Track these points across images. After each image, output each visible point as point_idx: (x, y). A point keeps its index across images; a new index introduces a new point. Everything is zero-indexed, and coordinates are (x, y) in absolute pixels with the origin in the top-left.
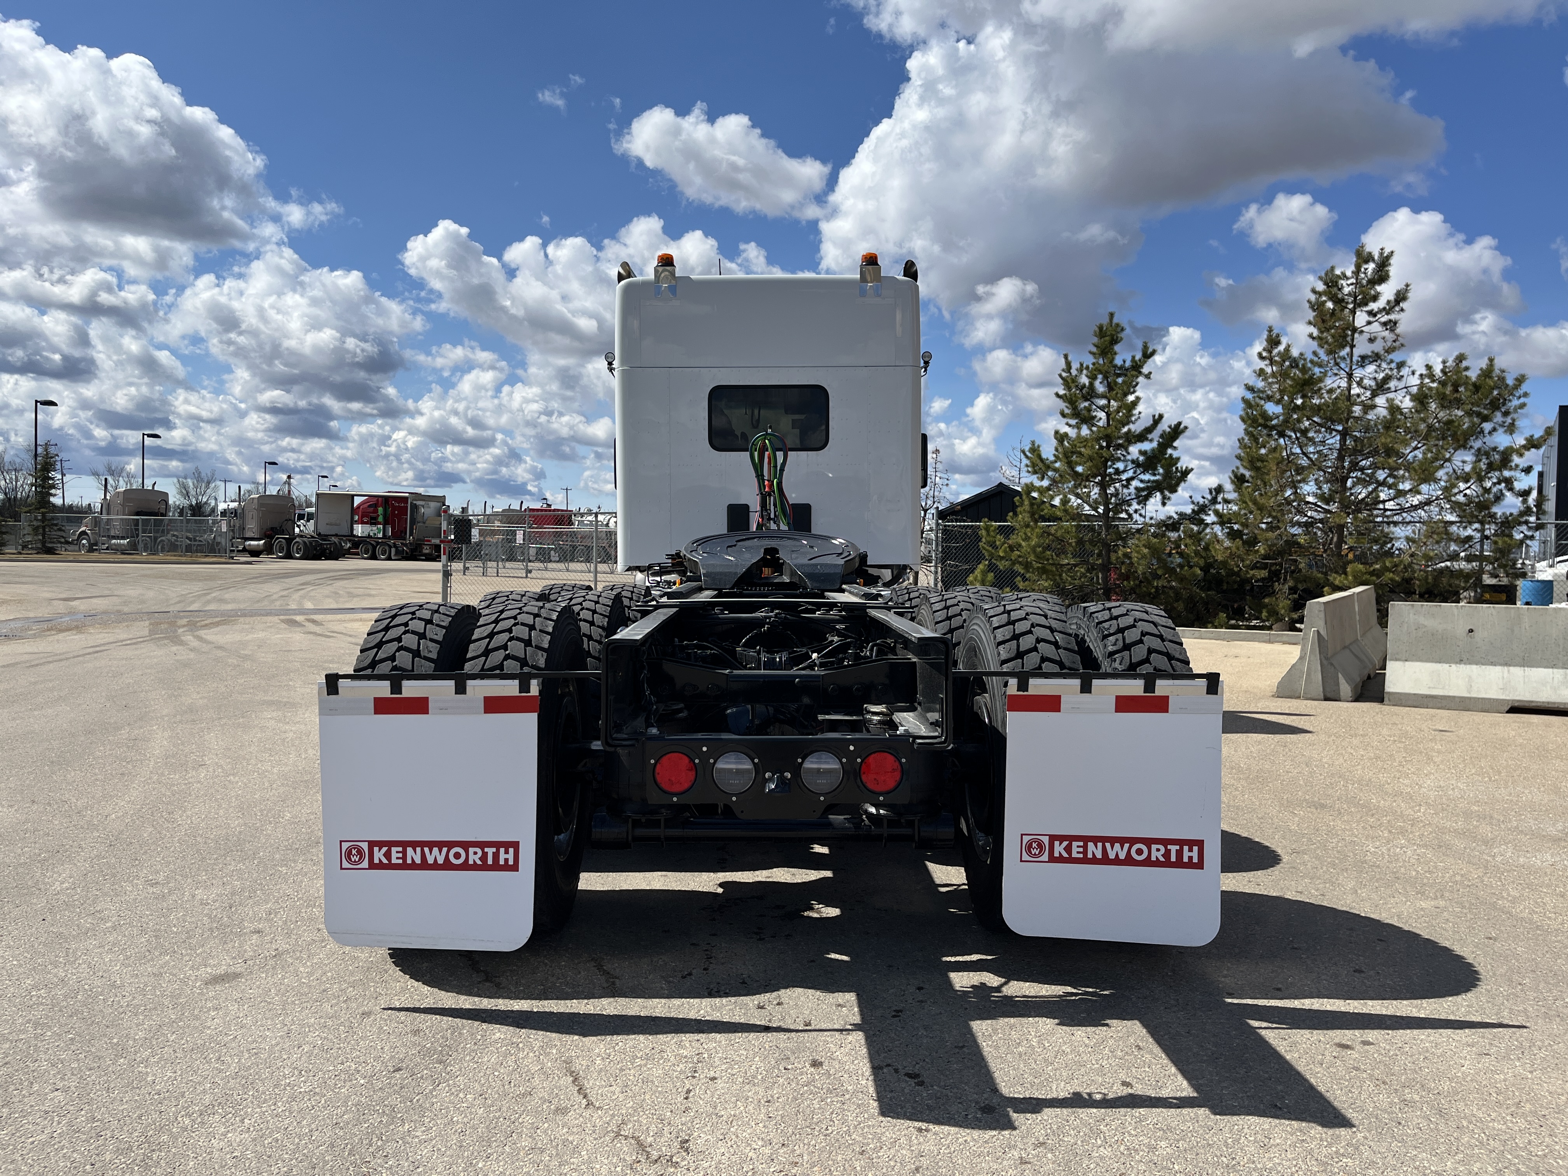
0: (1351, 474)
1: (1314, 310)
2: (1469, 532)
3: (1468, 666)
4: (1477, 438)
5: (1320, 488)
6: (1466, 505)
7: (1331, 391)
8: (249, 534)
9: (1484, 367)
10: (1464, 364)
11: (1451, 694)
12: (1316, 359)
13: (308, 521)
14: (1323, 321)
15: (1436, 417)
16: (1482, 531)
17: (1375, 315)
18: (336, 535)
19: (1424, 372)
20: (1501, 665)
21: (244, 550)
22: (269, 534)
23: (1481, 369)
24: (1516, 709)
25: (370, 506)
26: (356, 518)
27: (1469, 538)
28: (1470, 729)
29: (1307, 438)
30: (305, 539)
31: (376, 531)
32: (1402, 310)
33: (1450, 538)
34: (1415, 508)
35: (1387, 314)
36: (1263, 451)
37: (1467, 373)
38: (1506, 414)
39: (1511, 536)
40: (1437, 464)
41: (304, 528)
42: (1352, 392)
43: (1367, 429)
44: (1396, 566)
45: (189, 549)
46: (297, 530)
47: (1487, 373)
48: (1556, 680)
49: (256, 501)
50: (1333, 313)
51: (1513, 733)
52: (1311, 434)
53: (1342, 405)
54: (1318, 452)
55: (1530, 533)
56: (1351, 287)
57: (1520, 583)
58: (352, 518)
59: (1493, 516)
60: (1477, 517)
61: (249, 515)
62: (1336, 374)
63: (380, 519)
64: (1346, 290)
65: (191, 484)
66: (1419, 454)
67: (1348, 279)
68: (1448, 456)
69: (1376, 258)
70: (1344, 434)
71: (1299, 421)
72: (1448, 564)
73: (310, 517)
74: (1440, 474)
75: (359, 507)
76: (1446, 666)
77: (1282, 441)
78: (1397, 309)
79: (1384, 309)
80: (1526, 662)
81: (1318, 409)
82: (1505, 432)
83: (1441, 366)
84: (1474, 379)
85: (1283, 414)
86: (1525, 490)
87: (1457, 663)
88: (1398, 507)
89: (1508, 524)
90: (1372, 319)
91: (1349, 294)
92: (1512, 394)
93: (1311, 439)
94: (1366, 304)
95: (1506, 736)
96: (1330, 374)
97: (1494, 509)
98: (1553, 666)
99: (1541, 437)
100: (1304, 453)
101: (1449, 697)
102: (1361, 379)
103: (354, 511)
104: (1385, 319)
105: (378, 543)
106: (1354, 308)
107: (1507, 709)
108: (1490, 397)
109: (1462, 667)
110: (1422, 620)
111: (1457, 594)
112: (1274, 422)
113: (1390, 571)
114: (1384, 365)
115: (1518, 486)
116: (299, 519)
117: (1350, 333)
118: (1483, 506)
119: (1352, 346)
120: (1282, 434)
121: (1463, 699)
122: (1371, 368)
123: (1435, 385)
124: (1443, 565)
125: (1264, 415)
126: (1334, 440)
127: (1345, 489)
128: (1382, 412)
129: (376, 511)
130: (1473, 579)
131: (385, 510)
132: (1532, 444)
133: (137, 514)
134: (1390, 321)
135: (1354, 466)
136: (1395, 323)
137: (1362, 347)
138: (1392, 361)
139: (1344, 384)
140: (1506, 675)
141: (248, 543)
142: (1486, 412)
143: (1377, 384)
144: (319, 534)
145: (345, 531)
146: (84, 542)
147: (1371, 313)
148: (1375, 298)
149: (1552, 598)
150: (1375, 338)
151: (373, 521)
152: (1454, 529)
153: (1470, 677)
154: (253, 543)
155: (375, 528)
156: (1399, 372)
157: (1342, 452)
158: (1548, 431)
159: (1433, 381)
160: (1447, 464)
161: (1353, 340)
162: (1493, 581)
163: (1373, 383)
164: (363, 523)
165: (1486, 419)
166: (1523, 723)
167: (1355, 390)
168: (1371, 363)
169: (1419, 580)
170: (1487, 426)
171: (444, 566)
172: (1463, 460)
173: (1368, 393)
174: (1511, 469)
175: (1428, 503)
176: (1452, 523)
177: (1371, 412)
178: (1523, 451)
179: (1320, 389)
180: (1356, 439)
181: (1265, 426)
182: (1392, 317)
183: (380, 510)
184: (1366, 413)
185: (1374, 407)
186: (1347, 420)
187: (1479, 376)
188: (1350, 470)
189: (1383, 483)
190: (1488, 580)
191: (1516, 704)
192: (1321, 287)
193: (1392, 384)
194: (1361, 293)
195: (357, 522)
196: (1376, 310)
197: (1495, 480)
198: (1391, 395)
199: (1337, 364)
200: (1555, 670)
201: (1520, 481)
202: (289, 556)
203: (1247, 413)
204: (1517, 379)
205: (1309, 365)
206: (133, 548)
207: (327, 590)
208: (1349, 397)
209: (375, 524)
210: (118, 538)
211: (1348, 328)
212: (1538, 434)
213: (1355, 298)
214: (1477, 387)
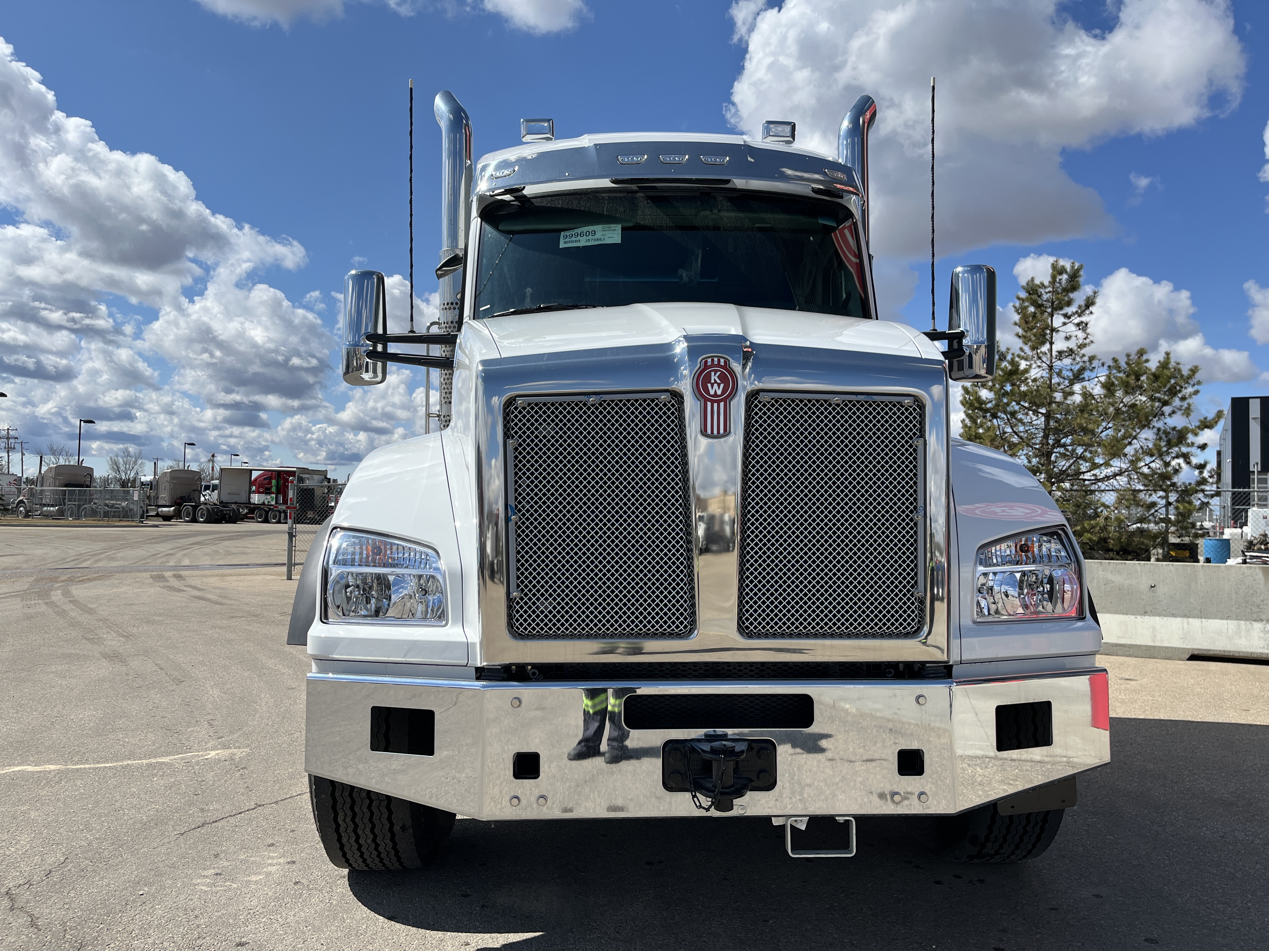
0: (1055, 450)
1: (1019, 314)
2: (1154, 498)
3: (1152, 618)
4: (1159, 419)
5: (1030, 462)
6: (1150, 475)
7: (1035, 380)
8: (161, 502)
9: (1162, 360)
10: (1145, 357)
11: (1138, 643)
12: (1022, 354)
13: (213, 491)
14: (1027, 323)
15: (1122, 402)
16: (1167, 497)
17: (1069, 318)
18: (236, 503)
19: (1111, 364)
20: (1181, 617)
21: (158, 515)
22: (178, 502)
23: (1159, 362)
24: (1194, 657)
25: (265, 479)
26: (254, 488)
27: (1154, 504)
28: (1153, 677)
29: (1016, 419)
30: (208, 506)
31: (269, 499)
32: (1091, 313)
33: (1138, 503)
34: (1108, 478)
35: (1080, 316)
36: (981, 431)
37: (1147, 365)
38: (1183, 399)
39: (1190, 503)
40: (1126, 442)
41: (208, 497)
42: (1053, 381)
43: (1068, 412)
44: (1093, 527)
45: (106, 515)
46: (202, 499)
47: (1164, 365)
48: (1230, 631)
49: (168, 475)
50: (1034, 315)
51: (1192, 681)
52: (1020, 416)
53: (1044, 392)
54: (1027, 431)
55: (1206, 500)
56: (1049, 294)
57: (1201, 542)
58: (250, 489)
59: (1174, 484)
60: (1161, 486)
61: (162, 487)
62: (1039, 367)
63: (274, 489)
64: (1045, 297)
65: (121, 461)
66: (1110, 432)
67: (1046, 287)
68: (1134, 434)
69: (1068, 270)
70: (1048, 416)
71: (1008, 404)
72: (1139, 525)
73: (215, 488)
74: (1129, 450)
75: (256, 480)
76: (1132, 617)
77: (995, 421)
78: (1087, 312)
79: (1077, 312)
80: (1203, 615)
81: (1024, 395)
82: (1183, 414)
83: (1125, 359)
84: (1153, 370)
85: (995, 399)
86: (1201, 465)
87: (1141, 615)
88: (1093, 478)
89: (1186, 493)
90: (1066, 321)
91: (1047, 301)
92: (1187, 383)
93: (1020, 421)
94: (1061, 309)
95: (1186, 685)
96: (1034, 366)
97: (1175, 480)
98: (1228, 618)
99: (1214, 419)
100: (1015, 432)
101: (1136, 645)
102: (1061, 371)
103: (252, 483)
104: (1077, 320)
105: (270, 509)
106: (1052, 311)
107: (1188, 657)
108: (1168, 386)
109: (1147, 618)
110: (1110, 576)
111: (1147, 551)
112: (989, 405)
113: (1088, 532)
114: (1078, 359)
115: (1195, 461)
116: (205, 490)
117: (1048, 332)
118: (1165, 477)
119: (1051, 343)
120: (994, 416)
121: (1148, 648)
122: (1067, 361)
123: (1121, 375)
124: (1135, 526)
125: (979, 399)
126: (1040, 421)
127: (1049, 462)
128: (1077, 399)
129: (270, 483)
130: (1161, 539)
131: (278, 482)
132: (1206, 425)
133: (66, 486)
134: (1082, 322)
135: (1058, 443)
136: (1086, 324)
137: (1060, 345)
138: (1084, 355)
139: (1045, 374)
140: (1185, 626)
141: (160, 509)
142: (1166, 398)
143: (1074, 375)
144: (221, 502)
145: (243, 499)
146: (21, 509)
147: (1066, 316)
148: (1069, 303)
149: (1229, 553)
150: (1070, 337)
151: (268, 491)
152: (1142, 495)
153: (1154, 628)
154: (164, 509)
155: (269, 497)
156: (1091, 364)
157: (1047, 431)
158: (1220, 414)
159: (1120, 372)
160: (1135, 441)
161: (1052, 338)
162: (1178, 541)
163: (1070, 374)
164: (259, 492)
165: (1166, 403)
166: (1202, 670)
167: (1055, 380)
168: (1066, 357)
169: (1113, 539)
170: (1167, 409)
171: (289, 528)
172: (1147, 437)
173: (1067, 382)
174: (1188, 445)
175: (1121, 473)
176: (1140, 491)
177: (1069, 398)
178: (1198, 431)
179: (1027, 379)
180: (1057, 421)
181: (981, 409)
182: (1084, 319)
183: (274, 482)
184: (1065, 398)
185: (1072, 393)
186: (1050, 404)
187: (1158, 367)
188: (1054, 446)
189: (1082, 457)
190: (1173, 540)
191: (1196, 653)
192: (1023, 295)
193: (1087, 374)
194: (1058, 299)
195: (254, 492)
196: (1070, 313)
197: (1173, 455)
198: (1086, 383)
199: (1040, 358)
200: (1229, 622)
201: (1196, 456)
202: (194, 520)
203: (965, 398)
204: (1191, 370)
205: (1017, 359)
206: (61, 514)
207: (208, 549)
208: (1050, 386)
209: (269, 493)
210: (49, 505)
211: (1047, 328)
212: (1211, 415)
213: (1053, 303)
214: (1156, 377)
